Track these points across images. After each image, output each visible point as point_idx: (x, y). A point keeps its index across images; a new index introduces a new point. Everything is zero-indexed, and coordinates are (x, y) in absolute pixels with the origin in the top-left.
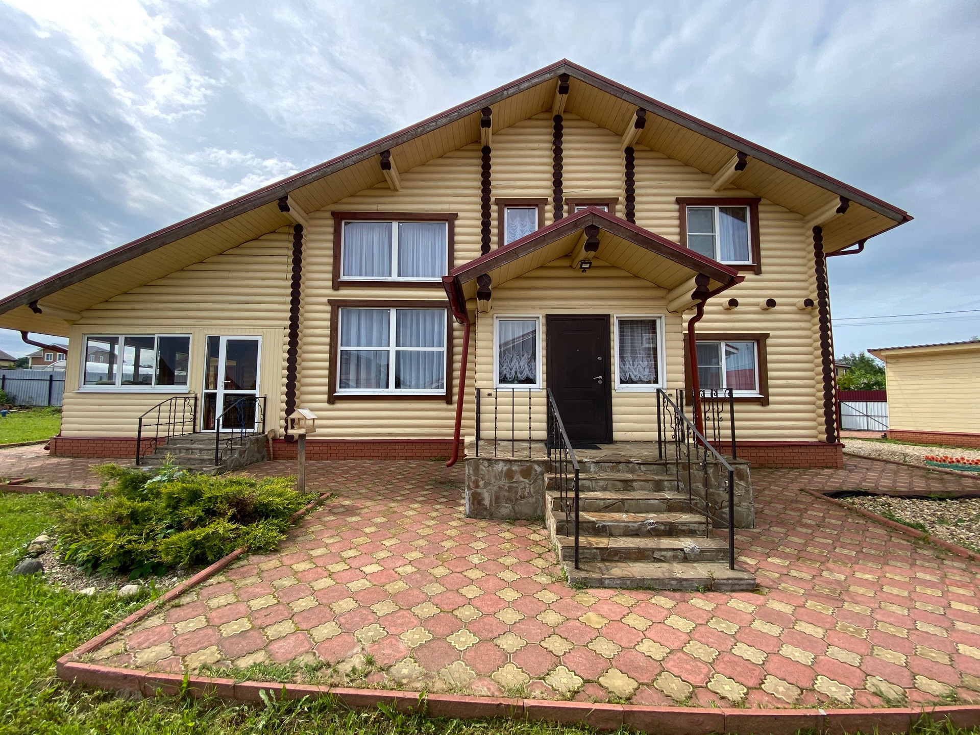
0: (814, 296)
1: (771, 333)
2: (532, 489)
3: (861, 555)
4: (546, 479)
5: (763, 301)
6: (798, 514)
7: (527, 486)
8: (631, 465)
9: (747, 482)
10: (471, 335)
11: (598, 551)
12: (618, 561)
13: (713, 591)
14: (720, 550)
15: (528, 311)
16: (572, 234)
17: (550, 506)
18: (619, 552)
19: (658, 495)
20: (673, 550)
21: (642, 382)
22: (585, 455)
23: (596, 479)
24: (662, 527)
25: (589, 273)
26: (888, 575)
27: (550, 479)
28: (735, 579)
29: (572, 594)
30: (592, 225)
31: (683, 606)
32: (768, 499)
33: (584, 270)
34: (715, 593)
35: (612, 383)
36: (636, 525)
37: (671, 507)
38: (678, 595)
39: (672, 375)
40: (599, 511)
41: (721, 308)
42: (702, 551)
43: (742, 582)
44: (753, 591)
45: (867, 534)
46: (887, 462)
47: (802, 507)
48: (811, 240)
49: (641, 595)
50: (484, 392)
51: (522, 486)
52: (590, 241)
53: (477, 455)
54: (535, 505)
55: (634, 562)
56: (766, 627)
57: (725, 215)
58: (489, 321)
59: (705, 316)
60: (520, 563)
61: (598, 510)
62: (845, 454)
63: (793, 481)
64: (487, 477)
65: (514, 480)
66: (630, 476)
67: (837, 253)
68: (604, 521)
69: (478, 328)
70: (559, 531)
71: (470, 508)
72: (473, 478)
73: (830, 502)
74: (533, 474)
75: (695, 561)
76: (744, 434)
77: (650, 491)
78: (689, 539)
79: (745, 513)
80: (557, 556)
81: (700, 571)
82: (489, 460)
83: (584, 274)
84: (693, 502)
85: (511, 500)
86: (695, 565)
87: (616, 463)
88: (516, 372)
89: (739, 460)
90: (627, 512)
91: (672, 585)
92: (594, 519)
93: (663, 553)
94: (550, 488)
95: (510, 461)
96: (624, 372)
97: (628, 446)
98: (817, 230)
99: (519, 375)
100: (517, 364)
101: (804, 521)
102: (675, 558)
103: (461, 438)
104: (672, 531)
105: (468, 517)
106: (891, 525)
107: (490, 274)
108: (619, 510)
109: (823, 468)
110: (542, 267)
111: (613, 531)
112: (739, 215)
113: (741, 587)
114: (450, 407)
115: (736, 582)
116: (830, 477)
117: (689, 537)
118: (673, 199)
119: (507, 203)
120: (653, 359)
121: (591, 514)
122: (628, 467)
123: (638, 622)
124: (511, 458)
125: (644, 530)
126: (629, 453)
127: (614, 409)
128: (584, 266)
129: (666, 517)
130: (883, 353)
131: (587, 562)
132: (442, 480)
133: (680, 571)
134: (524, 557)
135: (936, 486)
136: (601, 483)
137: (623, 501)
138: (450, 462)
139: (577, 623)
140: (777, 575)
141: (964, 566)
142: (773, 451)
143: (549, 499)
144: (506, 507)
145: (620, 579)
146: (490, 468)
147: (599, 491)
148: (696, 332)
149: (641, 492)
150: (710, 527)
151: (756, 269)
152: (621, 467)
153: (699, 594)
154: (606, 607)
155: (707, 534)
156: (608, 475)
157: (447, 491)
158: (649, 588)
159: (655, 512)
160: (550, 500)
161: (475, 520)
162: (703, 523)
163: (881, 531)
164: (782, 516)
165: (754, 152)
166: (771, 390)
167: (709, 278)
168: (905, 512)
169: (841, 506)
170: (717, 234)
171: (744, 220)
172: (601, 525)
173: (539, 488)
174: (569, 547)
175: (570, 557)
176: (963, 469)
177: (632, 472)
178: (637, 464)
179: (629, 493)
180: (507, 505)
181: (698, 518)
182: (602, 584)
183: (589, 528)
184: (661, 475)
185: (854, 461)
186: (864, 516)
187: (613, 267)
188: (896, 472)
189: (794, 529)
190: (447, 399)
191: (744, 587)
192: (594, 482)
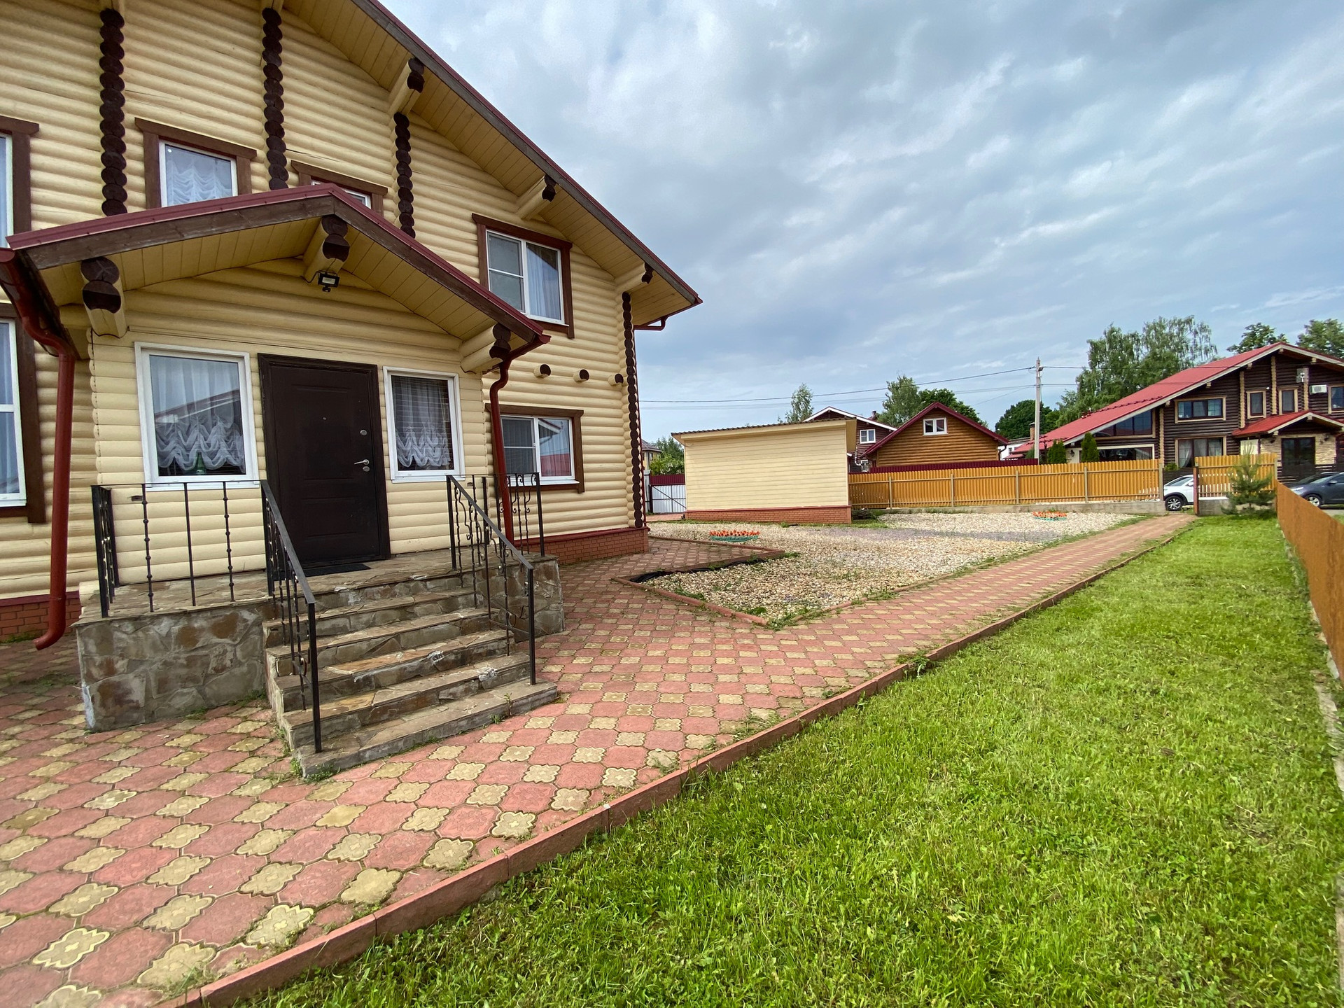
0: (624, 372)
1: (586, 410)
2: (239, 654)
3: (655, 634)
4: (265, 631)
5: (577, 371)
6: (606, 605)
7: (229, 649)
8: (412, 585)
9: (556, 580)
10: (77, 380)
11: (356, 716)
12: (388, 720)
13: (511, 717)
14: (520, 666)
15: (217, 344)
16: (298, 222)
17: (272, 672)
18: (390, 707)
19: (448, 617)
20: (465, 681)
21: (432, 468)
22: (340, 581)
23: (356, 614)
24: (453, 657)
25: (335, 294)
26: (673, 647)
27: (274, 629)
28: (535, 694)
29: (307, 793)
30: (334, 216)
31: (472, 750)
32: (580, 595)
33: (327, 287)
34: (513, 719)
35: (386, 470)
36: (415, 663)
37: (466, 628)
38: (467, 737)
39: (471, 458)
40: (361, 658)
41: (531, 375)
42: (500, 673)
43: (543, 695)
44: (554, 702)
45: (661, 612)
46: (682, 541)
47: (609, 597)
48: (621, 307)
49: (419, 754)
50: (120, 493)
51: (219, 649)
52: (332, 241)
53: (105, 613)
54: (248, 676)
55: (411, 714)
56: (562, 737)
57: (533, 255)
58: (125, 354)
59: (509, 383)
60: (211, 777)
61: (360, 656)
62: (652, 537)
63: (606, 571)
64: (133, 651)
65: (199, 645)
66: (410, 599)
67: (645, 327)
68: (367, 671)
69: (95, 366)
70: (288, 706)
71: (96, 715)
72: (98, 659)
73: (635, 587)
74: (240, 626)
75: (493, 687)
76: (553, 527)
77: (438, 613)
78: (487, 663)
79: (554, 617)
80: (287, 744)
81: (497, 697)
82: (135, 619)
83: (326, 294)
84: (492, 616)
85: (194, 680)
86: (492, 692)
87: (389, 586)
88: (199, 454)
89: (548, 556)
90: (404, 649)
91: (461, 727)
92: (350, 672)
93: (452, 690)
94: (273, 643)
95: (186, 614)
96: (404, 452)
97: (413, 559)
98: (626, 296)
99: (207, 459)
100: (202, 442)
101: (612, 611)
102: (467, 692)
103: (68, 590)
104: (465, 658)
105: (94, 731)
106: (680, 599)
107: (115, 258)
108: (392, 650)
109: (633, 554)
110: (243, 268)
111: (382, 682)
112: (549, 259)
113: (542, 702)
114: (38, 529)
115: (536, 697)
116: (637, 562)
117: (487, 660)
118: (469, 214)
119: (163, 134)
120: (445, 434)
121: (348, 665)
122: (409, 587)
123: (410, 791)
124: (191, 608)
125: (427, 667)
126: (411, 569)
127: (391, 508)
128: (325, 280)
129: (458, 643)
130: (683, 437)
131: (338, 737)
132: (30, 677)
133: (471, 706)
134: (217, 765)
135: (715, 558)
136: (365, 618)
137: (397, 636)
138: (44, 638)
139: (312, 831)
140: (580, 675)
141: (728, 625)
142: (589, 542)
143: (271, 660)
144: (183, 694)
145: (388, 743)
146: (140, 634)
147: (362, 629)
148: (500, 403)
149: (426, 617)
150: (512, 641)
151: (568, 331)
152: (397, 589)
153: (494, 727)
154: (362, 791)
155: (507, 651)
156: (377, 605)
157: (40, 695)
158: (430, 742)
159: (443, 640)
160: (272, 662)
161: (111, 734)
162: (503, 639)
163: (672, 607)
164: (592, 610)
165: (563, 181)
166: (586, 475)
167: (509, 331)
168: (692, 584)
169: (643, 589)
170: (525, 277)
171: (555, 267)
172: (361, 677)
173: (255, 648)
174: (304, 725)
175: (307, 738)
176: (735, 540)
177: (414, 592)
178: (421, 580)
179: (408, 622)
180: (185, 691)
181: (499, 634)
182: (360, 760)
183: (342, 687)
184: (455, 589)
185: (658, 544)
186: (660, 595)
187: (377, 292)
188: (688, 550)
189: (601, 622)
190: (32, 512)
191: (545, 701)
192: (352, 618)
